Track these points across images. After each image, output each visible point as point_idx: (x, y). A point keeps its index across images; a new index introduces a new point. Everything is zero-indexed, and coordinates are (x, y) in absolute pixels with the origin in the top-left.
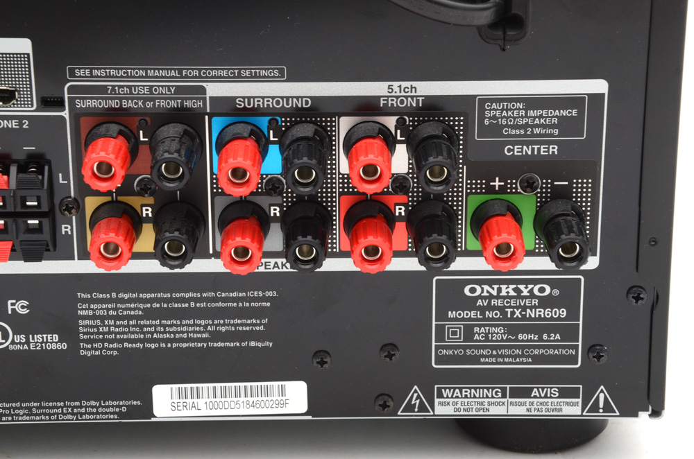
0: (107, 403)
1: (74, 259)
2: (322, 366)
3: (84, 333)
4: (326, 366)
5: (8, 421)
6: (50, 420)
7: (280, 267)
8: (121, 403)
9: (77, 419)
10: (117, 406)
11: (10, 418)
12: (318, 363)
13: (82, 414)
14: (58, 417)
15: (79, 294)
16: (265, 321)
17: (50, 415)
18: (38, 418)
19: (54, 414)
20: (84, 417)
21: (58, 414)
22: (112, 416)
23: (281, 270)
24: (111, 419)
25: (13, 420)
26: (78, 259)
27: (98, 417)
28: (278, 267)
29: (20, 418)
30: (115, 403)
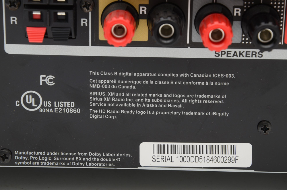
0: (107, 155)
1: (88, 45)
2: (265, 132)
3: (93, 102)
4: (268, 132)
5: (36, 165)
6: (66, 166)
7: (238, 55)
8: (117, 155)
9: (85, 166)
10: (114, 157)
11: (38, 163)
12: (262, 129)
13: (89, 162)
14: (71, 164)
15: (91, 72)
16: (224, 97)
17: (66, 162)
18: (57, 164)
19: (69, 161)
20: (90, 164)
21: (72, 161)
22: (110, 165)
23: (238, 58)
24: (109, 167)
25: (40, 165)
26: (92, 45)
27: (100, 165)
28: (237, 55)
29: (45, 164)
30: (113, 155)
